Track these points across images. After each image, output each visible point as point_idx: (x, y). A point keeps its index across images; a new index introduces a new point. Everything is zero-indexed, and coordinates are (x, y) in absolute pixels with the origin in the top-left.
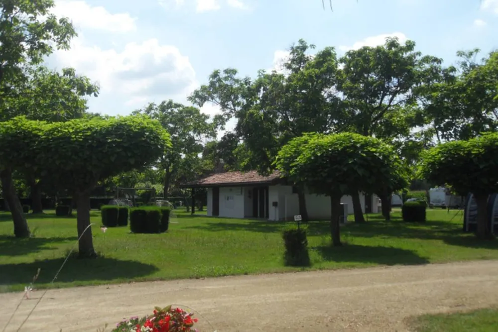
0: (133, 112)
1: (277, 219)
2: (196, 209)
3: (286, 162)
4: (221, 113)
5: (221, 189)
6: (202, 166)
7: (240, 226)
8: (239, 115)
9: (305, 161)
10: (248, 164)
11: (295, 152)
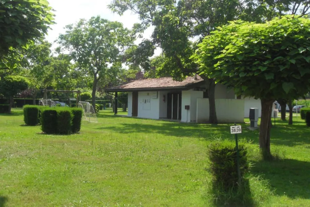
0: (66, 26)
1: (189, 121)
2: (119, 110)
3: (209, 55)
4: (140, 22)
5: (139, 93)
6: (126, 74)
7: (154, 127)
8: (157, 22)
9: (235, 51)
10: (162, 69)
11: (220, 43)
